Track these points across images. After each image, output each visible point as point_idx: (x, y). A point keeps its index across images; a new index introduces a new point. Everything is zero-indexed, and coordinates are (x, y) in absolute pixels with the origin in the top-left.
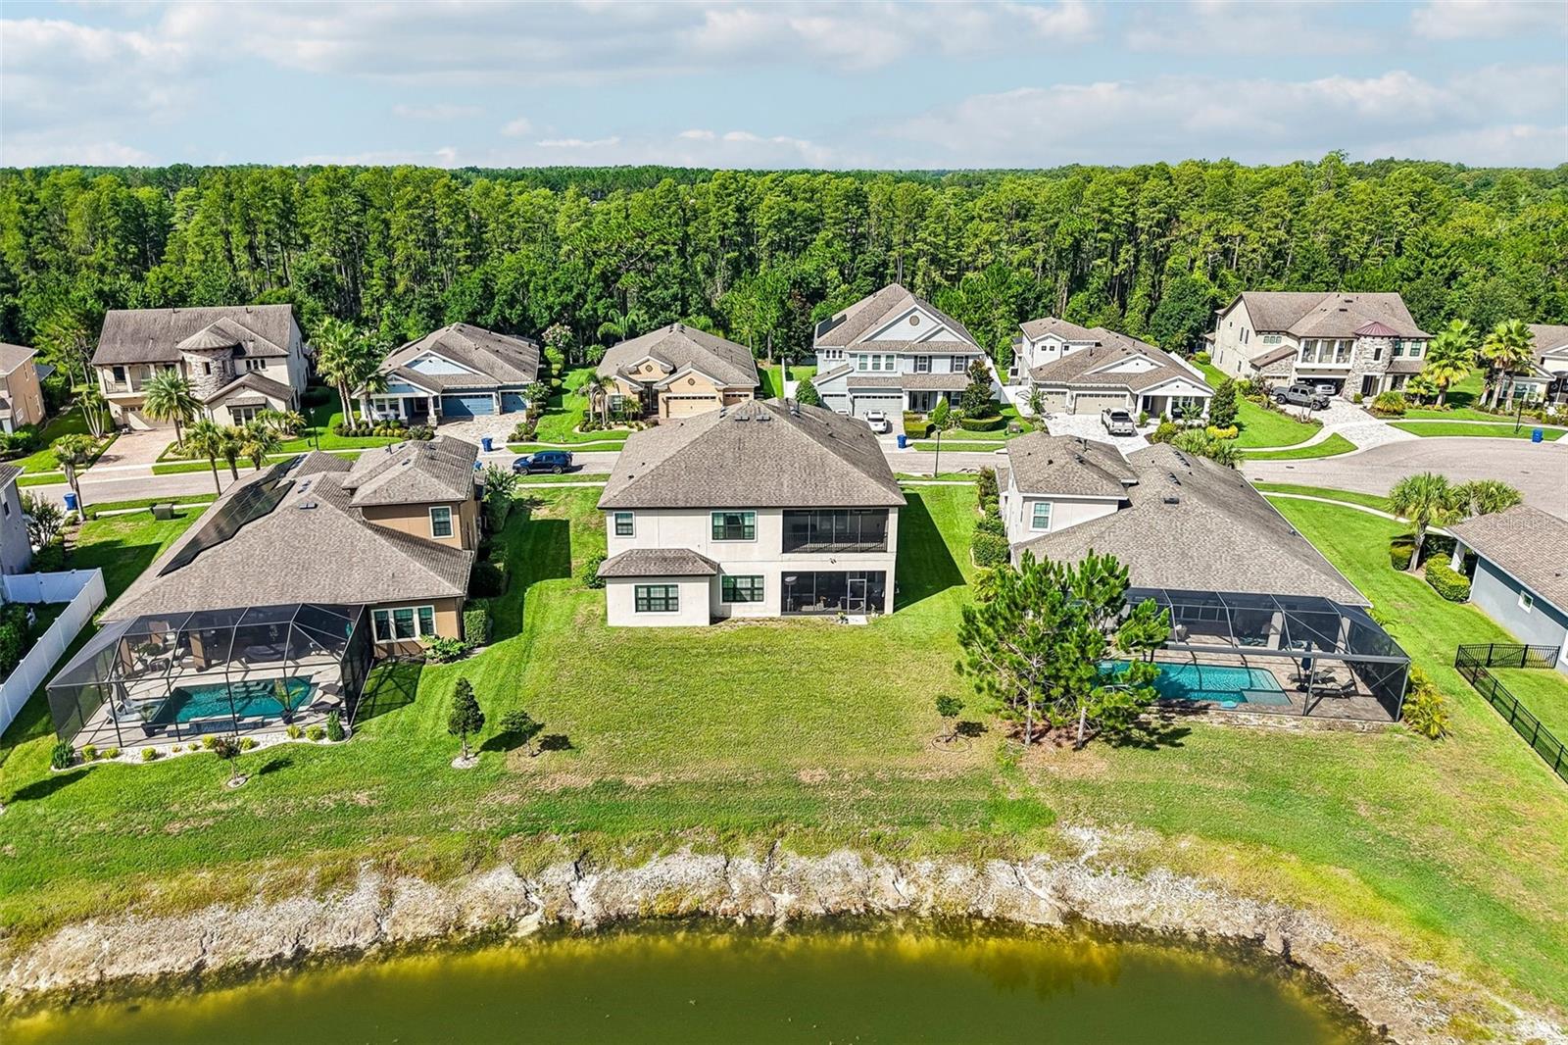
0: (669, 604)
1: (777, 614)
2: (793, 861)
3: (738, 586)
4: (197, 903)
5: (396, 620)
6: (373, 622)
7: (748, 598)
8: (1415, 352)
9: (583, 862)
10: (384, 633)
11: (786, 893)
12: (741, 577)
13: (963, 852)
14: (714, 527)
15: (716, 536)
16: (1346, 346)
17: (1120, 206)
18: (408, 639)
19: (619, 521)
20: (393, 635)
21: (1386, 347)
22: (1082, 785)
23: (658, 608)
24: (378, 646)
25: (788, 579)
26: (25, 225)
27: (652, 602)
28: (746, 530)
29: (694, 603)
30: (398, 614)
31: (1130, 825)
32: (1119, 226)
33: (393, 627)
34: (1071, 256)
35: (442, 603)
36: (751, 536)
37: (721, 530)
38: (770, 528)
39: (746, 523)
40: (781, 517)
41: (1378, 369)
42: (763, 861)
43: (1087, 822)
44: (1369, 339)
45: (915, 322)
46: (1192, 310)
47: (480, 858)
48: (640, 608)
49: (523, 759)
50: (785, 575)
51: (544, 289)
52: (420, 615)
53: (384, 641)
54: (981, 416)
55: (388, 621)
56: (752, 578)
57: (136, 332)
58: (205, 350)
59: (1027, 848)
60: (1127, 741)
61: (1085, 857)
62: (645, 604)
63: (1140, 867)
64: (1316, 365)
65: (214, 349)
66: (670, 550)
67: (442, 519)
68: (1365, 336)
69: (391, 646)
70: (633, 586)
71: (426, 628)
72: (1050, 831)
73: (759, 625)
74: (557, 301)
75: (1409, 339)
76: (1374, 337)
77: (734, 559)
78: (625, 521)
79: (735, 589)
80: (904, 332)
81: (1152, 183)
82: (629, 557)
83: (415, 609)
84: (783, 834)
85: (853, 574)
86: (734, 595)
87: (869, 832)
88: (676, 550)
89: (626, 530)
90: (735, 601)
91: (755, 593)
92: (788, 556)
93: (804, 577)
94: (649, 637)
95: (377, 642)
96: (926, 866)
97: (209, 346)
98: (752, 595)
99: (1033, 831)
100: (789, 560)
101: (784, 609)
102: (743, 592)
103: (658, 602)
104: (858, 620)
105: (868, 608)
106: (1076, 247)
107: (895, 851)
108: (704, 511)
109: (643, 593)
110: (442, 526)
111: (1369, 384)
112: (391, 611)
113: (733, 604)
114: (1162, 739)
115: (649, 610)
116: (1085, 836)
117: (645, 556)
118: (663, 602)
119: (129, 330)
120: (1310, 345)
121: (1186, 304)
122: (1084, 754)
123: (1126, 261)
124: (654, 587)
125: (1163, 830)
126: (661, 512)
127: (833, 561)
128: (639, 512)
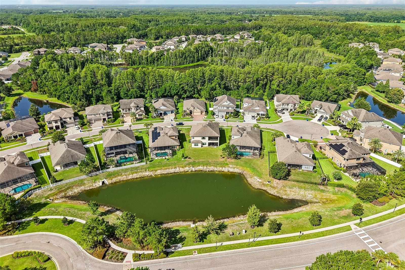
2: (209, 167)
4: (166, 169)
7: (205, 145)
9: (193, 167)
13: (221, 167)
16: (288, 105)
20: (173, 148)
21: (293, 105)
22: (231, 162)
28: (205, 138)
29: (200, 145)
31: (234, 165)
35: (177, 146)
37: (202, 138)
40: (208, 137)
42: (206, 167)
44: (291, 104)
45: (227, 102)
47: (185, 167)
49: (187, 159)
50: (208, 143)
54: (235, 116)
56: (205, 143)
57: (124, 103)
59: (226, 166)
60: (236, 159)
61: (230, 167)
63: (234, 168)
66: (198, 140)
70: (194, 144)
71: (176, 148)
72: (228, 165)
73: (206, 148)
77: (204, 141)
80: (225, 103)
82: (193, 141)
83: (175, 146)
89: (193, 138)
93: (210, 143)
94: (196, 148)
96: (218, 168)
100: (209, 141)
104: (215, 147)
107: (216, 167)
110: (176, 138)
111: (291, 110)
113: (203, 145)
114: (239, 159)
115: (196, 146)
117: (195, 141)
120: (283, 104)
122: (232, 159)
124: (196, 144)
125: (237, 165)
126: (197, 137)
127: (213, 141)
128: (195, 137)
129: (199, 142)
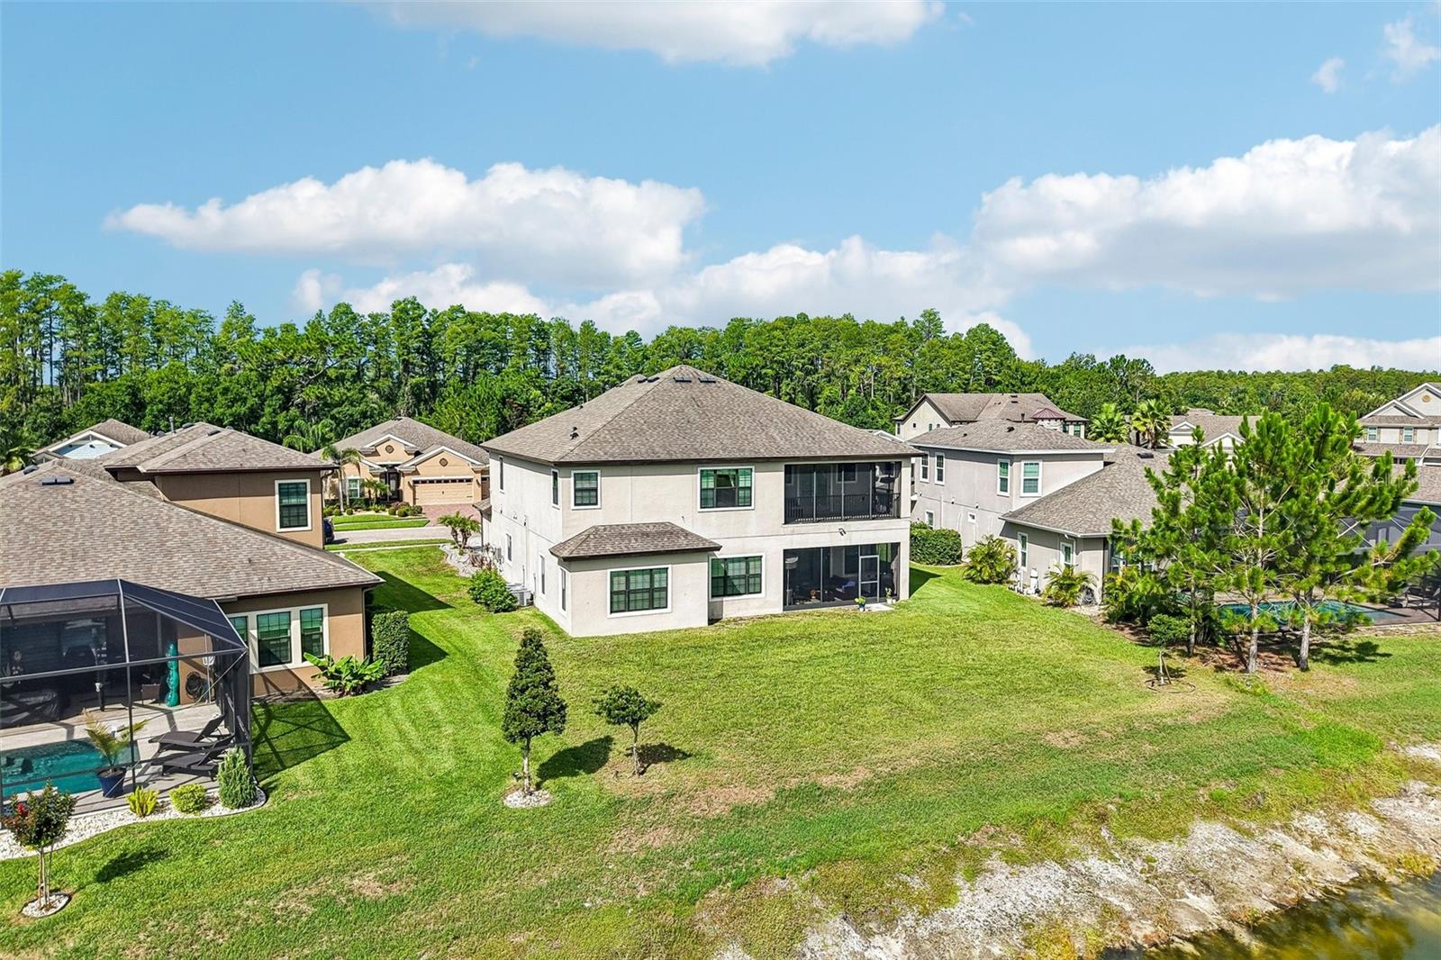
0: (654, 598)
1: (779, 610)
3: (730, 573)
5: (261, 635)
7: (742, 591)
8: (1077, 434)
12: (733, 560)
14: (702, 490)
15: (705, 503)
18: (280, 667)
19: (579, 486)
20: (253, 660)
23: (639, 605)
25: (791, 561)
27: (633, 597)
28: (742, 494)
29: (687, 596)
30: (264, 621)
33: (253, 645)
35: (340, 598)
36: (748, 502)
37: (712, 495)
38: (769, 487)
39: (742, 484)
40: (783, 473)
43: (1414, 739)
48: (616, 606)
49: (629, 780)
50: (788, 553)
52: (301, 623)
55: (244, 636)
56: (748, 560)
60: (1334, 658)
62: (623, 600)
66: (647, 525)
67: (294, 501)
68: (1043, 419)
70: (609, 572)
71: (311, 643)
72: (1389, 755)
73: (757, 627)
75: (1072, 422)
76: (1050, 419)
77: (727, 533)
78: (586, 485)
79: (726, 577)
81: (797, 328)
83: (295, 611)
85: (866, 549)
86: (725, 587)
88: (655, 525)
89: (588, 497)
90: (725, 595)
91: (751, 583)
92: (791, 527)
93: (809, 556)
98: (747, 585)
100: (792, 534)
101: (786, 603)
102: (736, 582)
103: (639, 596)
104: (876, 607)
105: (883, 595)
108: (689, 468)
109: (621, 585)
110: (294, 512)
112: (252, 617)
113: (725, 599)
114: (1363, 653)
115: (627, 609)
116: (1430, 753)
118: (646, 596)
122: (1320, 674)
124: (636, 572)
126: (636, 469)
127: (842, 532)
128: (606, 470)
129: (683, 543)
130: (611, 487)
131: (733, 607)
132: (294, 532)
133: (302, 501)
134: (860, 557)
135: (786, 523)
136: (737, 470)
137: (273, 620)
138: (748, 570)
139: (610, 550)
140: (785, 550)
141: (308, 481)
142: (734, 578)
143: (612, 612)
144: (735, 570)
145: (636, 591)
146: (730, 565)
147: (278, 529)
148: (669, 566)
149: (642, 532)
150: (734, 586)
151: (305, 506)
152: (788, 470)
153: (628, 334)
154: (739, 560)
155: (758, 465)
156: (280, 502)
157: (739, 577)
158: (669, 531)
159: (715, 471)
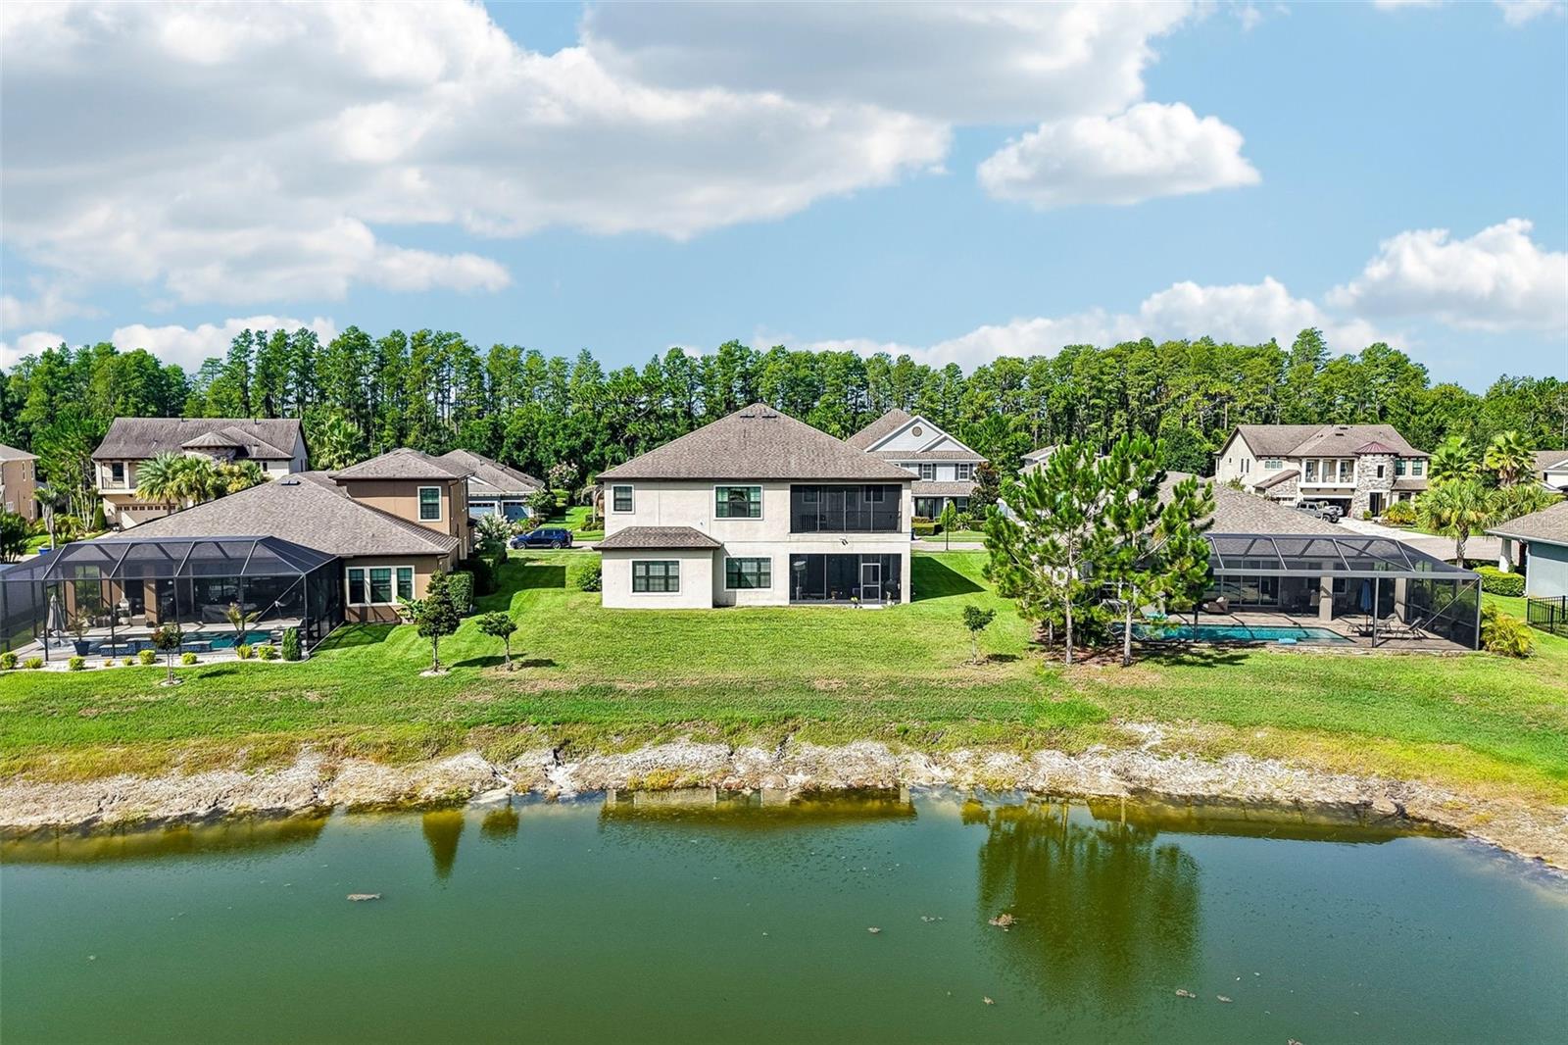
0: (669, 583)
1: (786, 602)
2: (808, 750)
3: (744, 571)
5: (372, 582)
6: (347, 581)
7: (753, 585)
8: (1417, 471)
9: (563, 750)
10: (357, 596)
11: (800, 774)
12: (746, 560)
13: (1005, 742)
14: (717, 502)
15: (719, 513)
16: (1348, 464)
17: (1109, 374)
18: (383, 604)
19: (618, 496)
20: (367, 598)
21: (1388, 466)
22: (1134, 691)
23: (657, 588)
24: (350, 609)
25: (797, 564)
26: (50, 384)
27: (651, 581)
28: (752, 507)
29: (696, 580)
30: (375, 574)
31: (1195, 721)
32: (1111, 392)
33: (368, 588)
34: (1065, 419)
35: (423, 560)
36: (758, 513)
37: (726, 506)
38: (776, 503)
39: (752, 499)
40: (789, 492)
41: (1383, 486)
42: (774, 749)
43: (1144, 719)
44: (1370, 457)
45: (918, 432)
46: (1190, 457)
47: (442, 745)
48: (638, 588)
49: (501, 673)
50: (794, 558)
51: (553, 435)
52: (398, 577)
53: (357, 605)
55: (362, 582)
56: (759, 560)
57: (143, 434)
58: (208, 448)
59: (1081, 740)
61: (1146, 746)
62: (643, 583)
63: (1214, 754)
64: (1320, 484)
65: (217, 447)
66: (671, 528)
67: (430, 501)
68: (1366, 454)
69: (364, 610)
70: (631, 561)
71: (404, 591)
72: (1104, 727)
74: (566, 444)
75: (1409, 458)
76: (1374, 454)
77: (740, 538)
78: (624, 496)
79: (740, 574)
80: (908, 443)
81: (1137, 355)
82: (628, 532)
83: (394, 568)
84: (795, 729)
85: (867, 557)
86: (740, 581)
87: (895, 727)
88: (677, 528)
89: (623, 504)
90: (740, 587)
91: (762, 579)
92: (796, 536)
93: (815, 560)
94: (648, 619)
95: (349, 605)
96: (964, 754)
97: (213, 444)
98: (758, 581)
99: (1085, 725)
100: (798, 541)
101: (793, 597)
102: (749, 578)
103: (657, 581)
104: (872, 606)
105: (884, 597)
106: (1070, 411)
107: (928, 741)
108: (706, 485)
109: (641, 571)
110: (430, 508)
111: (1376, 501)
112: (367, 569)
113: (738, 590)
114: (1217, 661)
115: (648, 590)
116: (1145, 730)
117: (645, 532)
118: (663, 581)
119: (134, 434)
120: (1312, 463)
121: (1183, 452)
122: (1132, 669)
123: (1120, 426)
124: (654, 563)
125: (1234, 724)
126: (663, 485)
127: (844, 542)
128: (639, 485)
129: (690, 542)
130: (641, 496)
131: (744, 597)
132: (429, 523)
133: (435, 501)
134: (862, 565)
135: (791, 532)
136: (748, 488)
137: (381, 574)
138: (759, 568)
139: (630, 544)
140: (791, 555)
141: (440, 488)
142: (747, 574)
143: (634, 591)
144: (746, 569)
145: (654, 577)
146: (743, 564)
147: (420, 520)
148: (680, 560)
149: (663, 533)
150: (746, 580)
151: (437, 504)
152: (794, 489)
153: (948, 367)
154: (752, 560)
155: (766, 484)
156: (421, 501)
157: (752, 574)
158: (686, 533)
159: (729, 488)
